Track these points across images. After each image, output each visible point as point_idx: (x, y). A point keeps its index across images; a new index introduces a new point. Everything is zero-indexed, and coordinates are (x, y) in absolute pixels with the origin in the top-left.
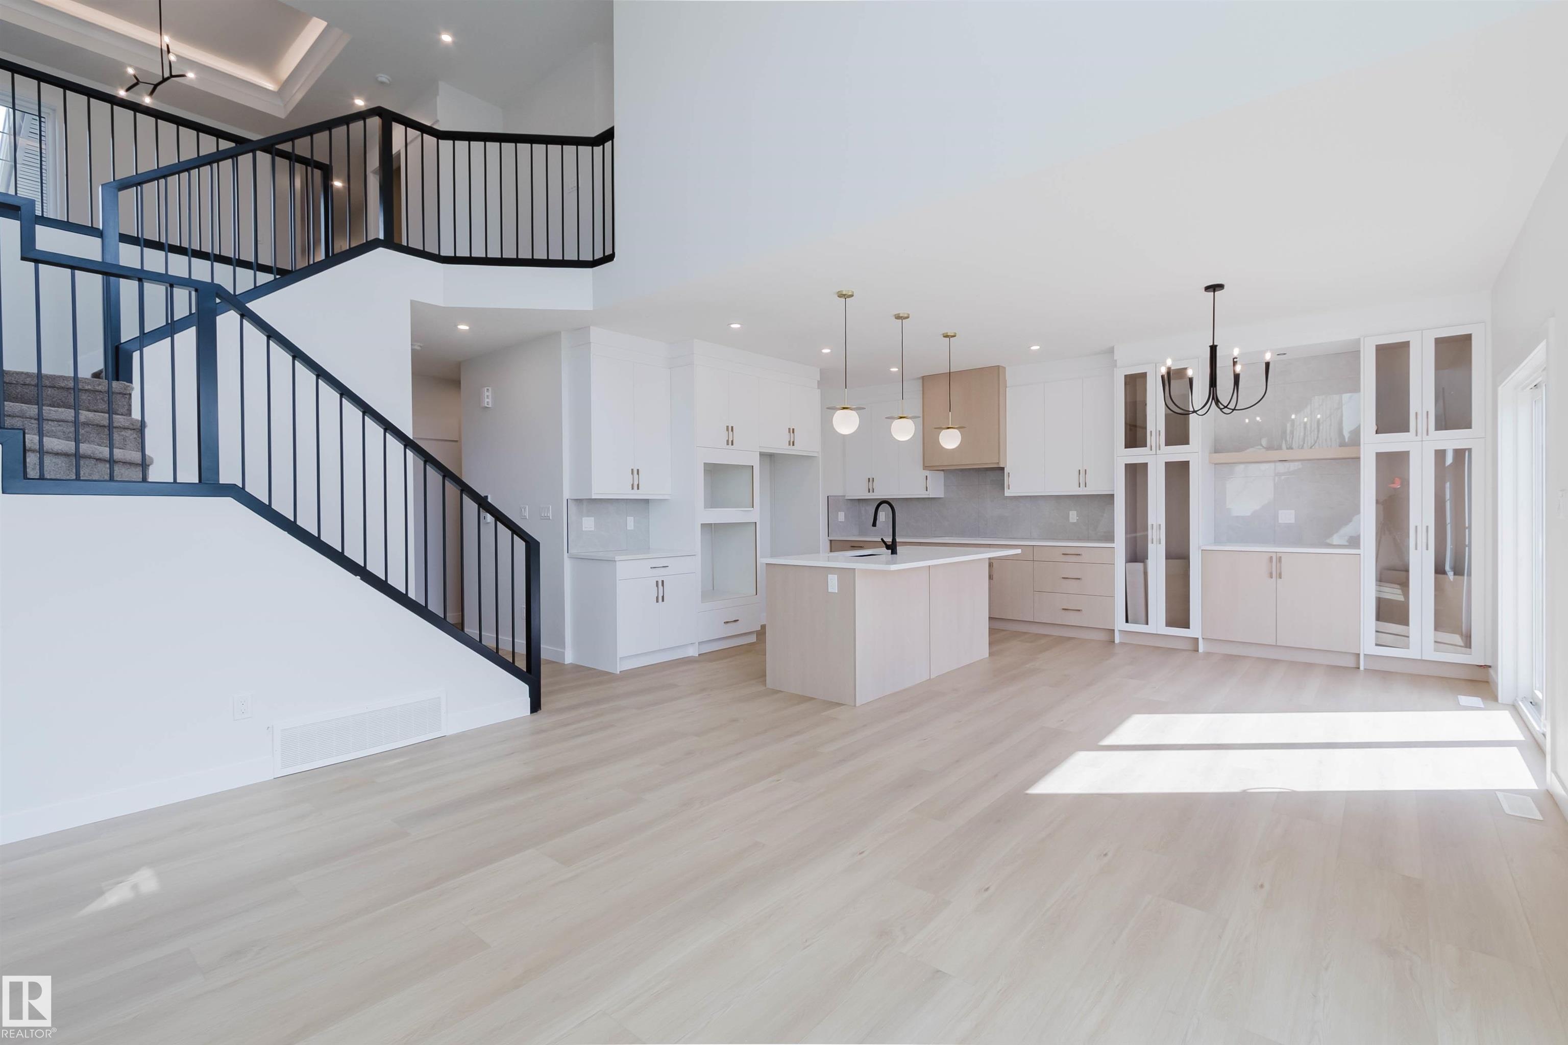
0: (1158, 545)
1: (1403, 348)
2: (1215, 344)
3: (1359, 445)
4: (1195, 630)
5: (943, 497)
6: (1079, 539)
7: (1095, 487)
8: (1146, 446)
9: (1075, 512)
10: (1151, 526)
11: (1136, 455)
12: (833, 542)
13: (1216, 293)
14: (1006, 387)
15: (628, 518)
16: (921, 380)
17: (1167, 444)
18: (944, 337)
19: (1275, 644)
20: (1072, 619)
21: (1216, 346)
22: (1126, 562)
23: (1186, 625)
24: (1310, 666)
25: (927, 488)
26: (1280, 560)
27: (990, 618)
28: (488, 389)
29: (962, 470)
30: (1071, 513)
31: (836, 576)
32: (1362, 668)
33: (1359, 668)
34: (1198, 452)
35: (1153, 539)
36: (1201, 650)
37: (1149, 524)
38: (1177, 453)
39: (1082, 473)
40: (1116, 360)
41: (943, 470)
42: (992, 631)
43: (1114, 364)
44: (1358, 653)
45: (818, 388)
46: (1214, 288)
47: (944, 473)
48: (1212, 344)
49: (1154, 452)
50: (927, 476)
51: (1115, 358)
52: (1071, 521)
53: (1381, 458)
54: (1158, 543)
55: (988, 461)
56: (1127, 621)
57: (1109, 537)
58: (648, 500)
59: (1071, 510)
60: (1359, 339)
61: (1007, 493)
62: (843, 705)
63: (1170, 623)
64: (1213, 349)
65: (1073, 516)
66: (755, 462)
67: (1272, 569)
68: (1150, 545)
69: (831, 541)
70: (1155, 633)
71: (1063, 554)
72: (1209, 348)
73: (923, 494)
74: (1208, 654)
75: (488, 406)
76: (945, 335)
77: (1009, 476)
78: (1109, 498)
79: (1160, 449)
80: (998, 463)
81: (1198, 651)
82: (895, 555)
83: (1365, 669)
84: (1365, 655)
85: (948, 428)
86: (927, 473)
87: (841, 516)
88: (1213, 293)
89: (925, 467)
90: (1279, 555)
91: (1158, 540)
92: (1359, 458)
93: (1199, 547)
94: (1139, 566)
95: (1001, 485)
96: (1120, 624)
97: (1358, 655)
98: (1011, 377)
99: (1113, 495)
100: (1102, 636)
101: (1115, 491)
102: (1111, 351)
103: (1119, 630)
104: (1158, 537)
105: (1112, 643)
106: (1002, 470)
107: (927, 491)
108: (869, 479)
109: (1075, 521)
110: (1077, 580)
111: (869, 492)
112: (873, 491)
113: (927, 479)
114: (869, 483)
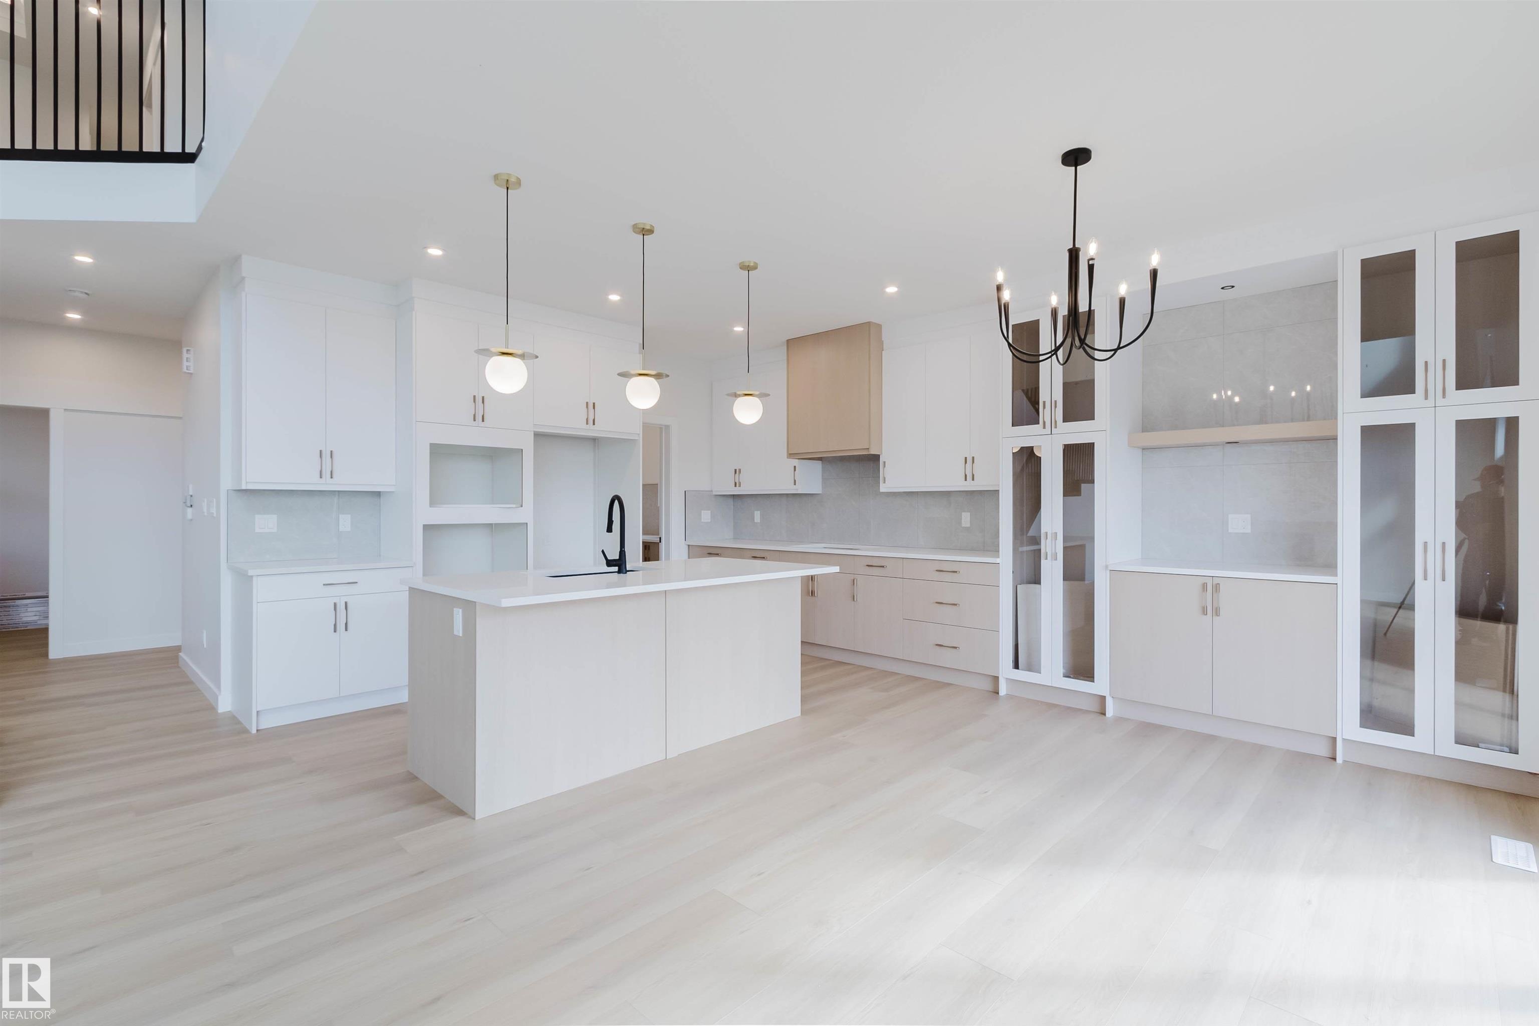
0: (1054, 562)
2: (1077, 247)
3: (1335, 417)
4: (1101, 685)
5: (820, 492)
6: (971, 550)
7: (981, 481)
8: (1040, 423)
9: (967, 513)
10: (1045, 534)
11: (1027, 436)
13: (1078, 167)
14: (882, 350)
15: (340, 515)
16: (786, 346)
17: (1065, 420)
18: (742, 268)
19: (1210, 713)
20: (947, 658)
21: (1078, 250)
22: (1015, 582)
23: (1090, 677)
24: (1259, 750)
25: (795, 481)
26: (1216, 588)
28: (188, 350)
32: (1339, 760)
33: (1334, 759)
34: (1106, 431)
35: (1047, 553)
36: (1110, 712)
37: (1042, 531)
38: (1078, 432)
39: (969, 461)
44: (1335, 736)
45: (640, 353)
46: (1075, 157)
47: (822, 463)
48: (1071, 247)
49: (1048, 430)
50: (795, 467)
52: (964, 525)
53: (1370, 434)
54: (1054, 559)
55: (855, 445)
56: (1016, 666)
57: (993, 548)
58: (379, 492)
59: (964, 511)
61: (883, 488)
63: (1069, 673)
64: (1074, 254)
65: (966, 519)
66: (527, 445)
67: (1206, 600)
68: (1043, 562)
69: (689, 546)
70: (1051, 685)
71: (937, 570)
72: (1068, 253)
73: (791, 489)
74: (1119, 720)
75: (187, 371)
77: (884, 466)
78: (995, 496)
79: (1056, 427)
80: (873, 449)
81: (1105, 714)
83: (1344, 761)
84: (1343, 739)
85: (746, 395)
86: (795, 462)
87: (706, 516)
88: (1074, 168)
89: (791, 455)
90: (1216, 581)
91: (1054, 554)
92: (1335, 439)
93: (1106, 565)
94: (1031, 588)
95: (878, 478)
96: (1007, 670)
97: (1334, 739)
99: (999, 490)
100: (984, 685)
101: (1001, 485)
103: (1006, 679)
104: (1054, 550)
105: (997, 695)
106: (876, 458)
107: (795, 484)
108: (736, 470)
109: (968, 525)
110: (954, 606)
111: (736, 486)
112: (740, 486)
113: (795, 470)
114: (736, 475)
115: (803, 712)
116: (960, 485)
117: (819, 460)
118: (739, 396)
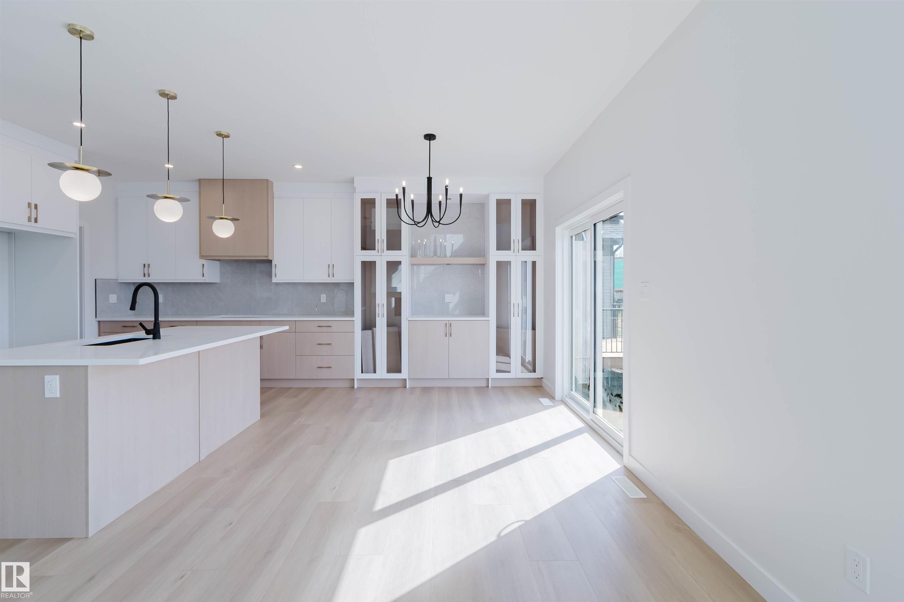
0: (383, 318)
1: (508, 202)
2: (431, 176)
3: (487, 257)
4: (404, 374)
5: (219, 282)
6: (327, 314)
7: (340, 277)
8: (375, 250)
9: (325, 295)
10: (378, 305)
11: (368, 256)
12: (101, 323)
14: (274, 198)
16: (198, 183)
17: (387, 249)
18: (217, 135)
19: (448, 378)
20: (324, 374)
21: (431, 178)
22: (362, 330)
23: (399, 371)
25: (203, 274)
26: (451, 325)
27: (262, 380)
29: (236, 261)
30: (322, 295)
31: (58, 377)
32: (490, 387)
33: (488, 387)
34: (406, 256)
35: (379, 314)
36: (408, 386)
37: (377, 303)
38: (393, 256)
39: (331, 267)
40: (355, 188)
41: (219, 260)
42: (263, 390)
43: (354, 190)
46: (430, 137)
47: (220, 263)
48: (428, 176)
49: (379, 254)
50: (203, 264)
51: (355, 186)
52: (322, 301)
54: (382, 316)
55: (258, 254)
56: (362, 372)
57: (351, 313)
59: (322, 294)
60: (489, 194)
61: (274, 280)
62: (70, 539)
63: (389, 371)
64: (429, 179)
65: (323, 298)
67: (446, 331)
68: (377, 318)
69: (99, 322)
70: (381, 378)
71: (318, 326)
72: (427, 179)
73: (201, 280)
74: (412, 389)
76: (218, 133)
77: (276, 267)
78: (351, 285)
79: (383, 252)
80: (267, 256)
81: (406, 387)
82: (157, 341)
83: (491, 387)
84: (491, 378)
85: (222, 218)
86: (204, 262)
87: (113, 298)
88: (429, 141)
89: (202, 257)
90: (450, 322)
91: (382, 315)
92: (489, 264)
93: (407, 319)
94: (369, 332)
95: (269, 274)
96: (358, 375)
97: (488, 379)
98: (278, 190)
99: (354, 283)
100: (346, 384)
101: (355, 280)
102: (352, 181)
103: (357, 379)
104: (382, 313)
105: (353, 388)
106: (270, 262)
107: (203, 276)
108: (144, 265)
109: (325, 301)
110: (328, 346)
111: (144, 276)
112: (149, 276)
113: (203, 267)
114: (145, 268)
115: (262, 415)
116: (324, 279)
117: (218, 261)
118: (216, 219)
